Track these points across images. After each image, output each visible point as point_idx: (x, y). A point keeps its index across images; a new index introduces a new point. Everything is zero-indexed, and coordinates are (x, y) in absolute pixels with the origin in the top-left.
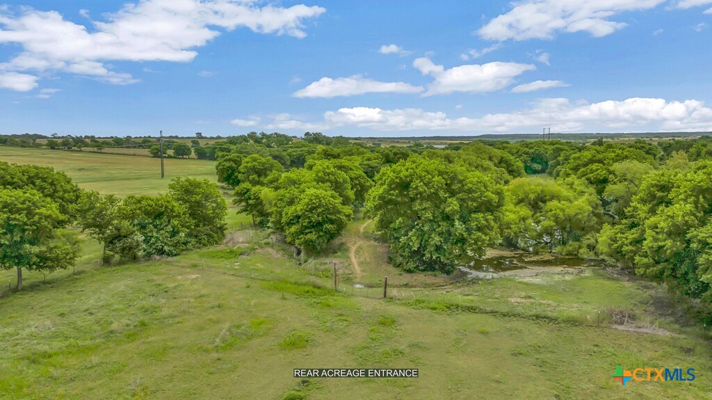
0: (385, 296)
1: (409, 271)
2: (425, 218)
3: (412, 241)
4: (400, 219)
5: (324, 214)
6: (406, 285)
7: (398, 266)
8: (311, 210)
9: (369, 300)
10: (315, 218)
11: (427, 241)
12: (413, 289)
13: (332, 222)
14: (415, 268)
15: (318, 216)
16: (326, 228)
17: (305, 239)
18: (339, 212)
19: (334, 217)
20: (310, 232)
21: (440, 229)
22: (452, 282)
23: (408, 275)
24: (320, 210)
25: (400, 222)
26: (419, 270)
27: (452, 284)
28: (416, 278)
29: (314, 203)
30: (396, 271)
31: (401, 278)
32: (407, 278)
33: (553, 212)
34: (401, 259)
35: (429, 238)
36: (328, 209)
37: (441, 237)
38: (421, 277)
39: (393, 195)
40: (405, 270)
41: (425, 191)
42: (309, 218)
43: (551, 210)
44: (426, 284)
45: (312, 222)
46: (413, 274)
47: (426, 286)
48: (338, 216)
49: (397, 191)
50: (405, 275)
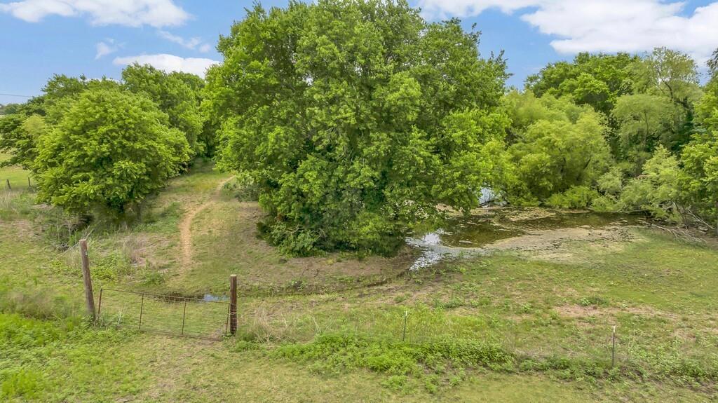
0: (233, 330)
1: (302, 253)
2: (337, 121)
3: (307, 181)
4: (278, 129)
5: (114, 138)
6: (296, 288)
7: (278, 243)
8: (83, 131)
9: (184, 347)
10: (92, 147)
11: (340, 181)
12: (313, 298)
13: (136, 156)
14: (314, 244)
15: (101, 142)
16: (120, 169)
17: (71, 193)
18: (153, 137)
19: (138, 146)
20: (86, 179)
21: (373, 148)
22: (400, 271)
23: (302, 263)
24: (102, 129)
25: (278, 139)
26: (325, 249)
27: (401, 275)
28: (317, 266)
29: (91, 115)
30: (273, 254)
31: (284, 268)
32: (298, 269)
33: (547, 137)
34: (283, 226)
35: (347, 173)
36: (125, 127)
37: (375, 170)
38: (330, 264)
39: (258, 70)
40: (292, 251)
41: (334, 58)
42: (80, 147)
43: (541, 135)
44: (342, 281)
45: (85, 155)
46: (311, 259)
47: (343, 286)
48: (150, 143)
49: (267, 61)
50: (294, 261)
